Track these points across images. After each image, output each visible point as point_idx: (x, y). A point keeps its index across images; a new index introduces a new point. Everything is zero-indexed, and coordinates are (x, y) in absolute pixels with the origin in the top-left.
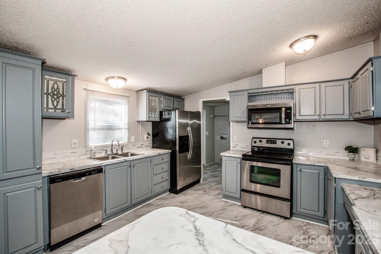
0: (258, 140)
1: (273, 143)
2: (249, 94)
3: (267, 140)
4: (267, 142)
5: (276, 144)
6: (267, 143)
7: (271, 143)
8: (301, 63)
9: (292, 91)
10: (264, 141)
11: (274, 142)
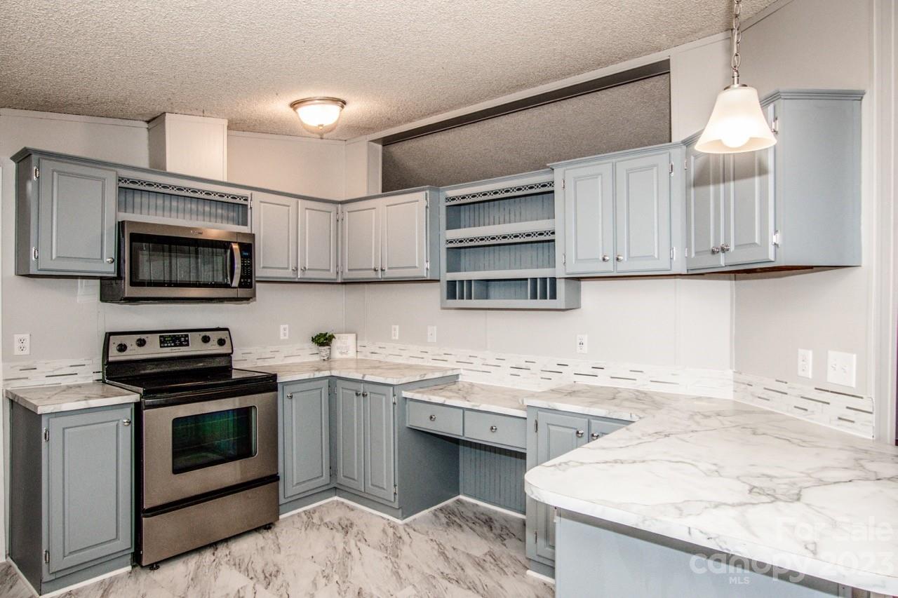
0: (131, 341)
1: (181, 345)
2: (120, 180)
3: (160, 337)
4: (163, 342)
5: (188, 345)
6: (161, 347)
7: (175, 346)
8: (267, 135)
9: (242, 202)
10: (154, 340)
11: (183, 339)
